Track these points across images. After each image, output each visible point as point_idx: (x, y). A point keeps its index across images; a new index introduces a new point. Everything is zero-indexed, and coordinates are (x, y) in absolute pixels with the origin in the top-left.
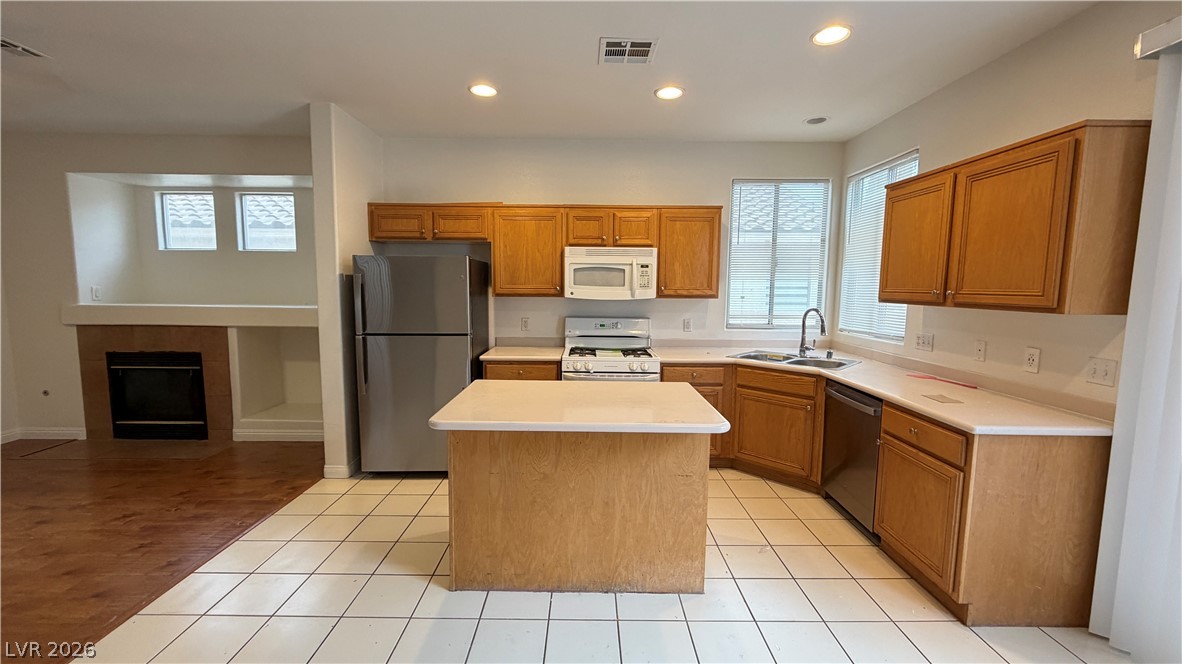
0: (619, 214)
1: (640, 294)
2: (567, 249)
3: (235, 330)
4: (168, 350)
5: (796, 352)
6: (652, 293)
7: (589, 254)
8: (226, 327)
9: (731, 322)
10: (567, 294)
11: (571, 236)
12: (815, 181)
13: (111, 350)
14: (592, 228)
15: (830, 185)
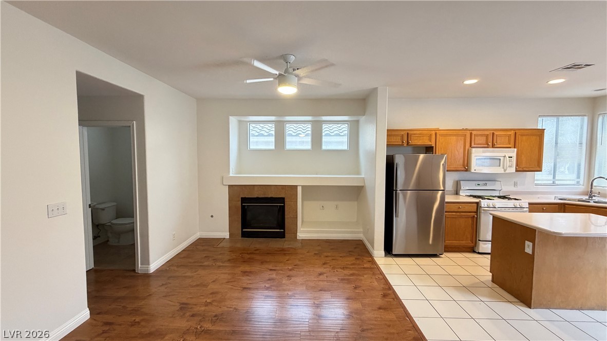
0: (496, 133)
1: (508, 170)
2: (472, 150)
3: (301, 187)
4: (270, 196)
6: (513, 170)
7: (484, 152)
8: (297, 186)
9: (536, 182)
10: (472, 170)
11: (473, 143)
12: (579, 116)
13: (244, 197)
14: (483, 140)
15: (586, 118)
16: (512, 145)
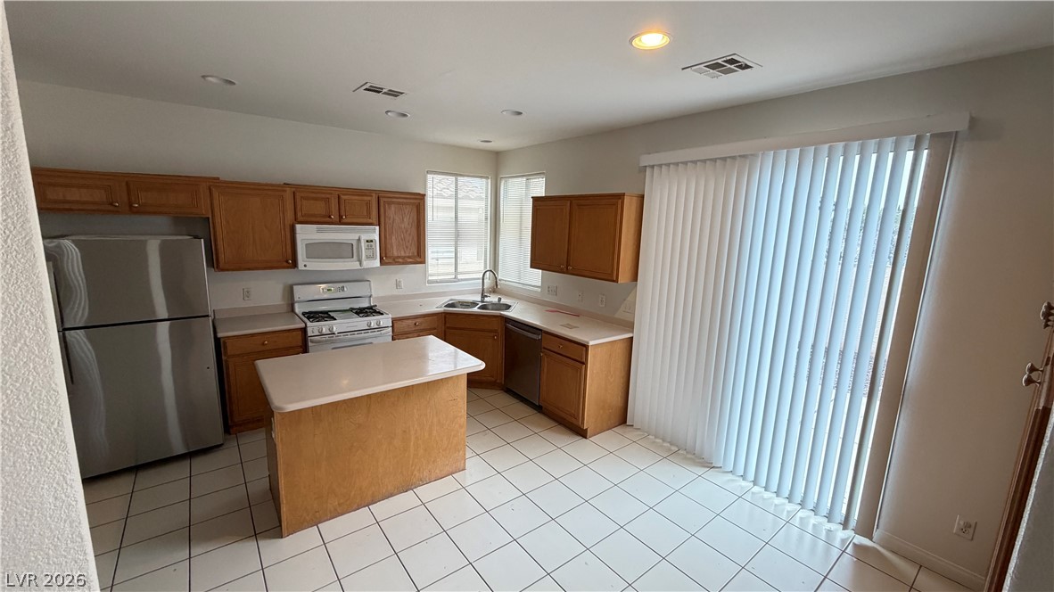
0: (343, 196)
1: (367, 264)
2: (298, 227)
5: (478, 298)
6: (377, 263)
7: (319, 231)
9: (430, 278)
10: (301, 266)
11: (299, 214)
12: (481, 177)
14: (319, 208)
15: (489, 181)
16: (374, 219)
